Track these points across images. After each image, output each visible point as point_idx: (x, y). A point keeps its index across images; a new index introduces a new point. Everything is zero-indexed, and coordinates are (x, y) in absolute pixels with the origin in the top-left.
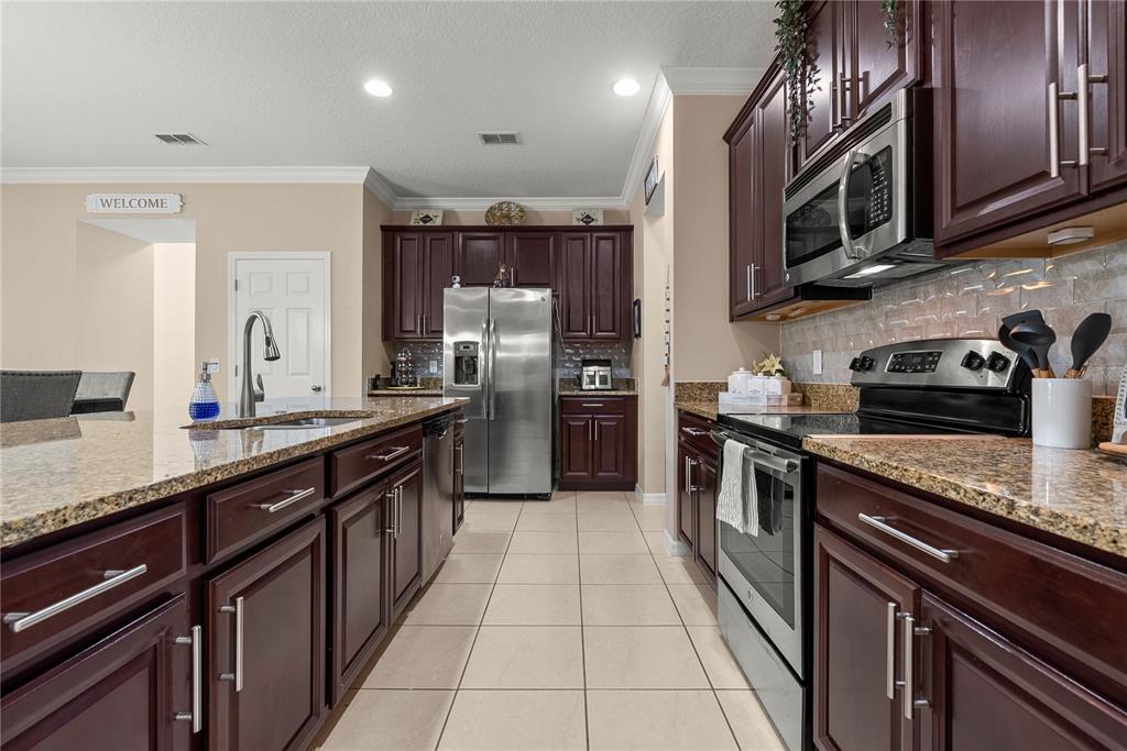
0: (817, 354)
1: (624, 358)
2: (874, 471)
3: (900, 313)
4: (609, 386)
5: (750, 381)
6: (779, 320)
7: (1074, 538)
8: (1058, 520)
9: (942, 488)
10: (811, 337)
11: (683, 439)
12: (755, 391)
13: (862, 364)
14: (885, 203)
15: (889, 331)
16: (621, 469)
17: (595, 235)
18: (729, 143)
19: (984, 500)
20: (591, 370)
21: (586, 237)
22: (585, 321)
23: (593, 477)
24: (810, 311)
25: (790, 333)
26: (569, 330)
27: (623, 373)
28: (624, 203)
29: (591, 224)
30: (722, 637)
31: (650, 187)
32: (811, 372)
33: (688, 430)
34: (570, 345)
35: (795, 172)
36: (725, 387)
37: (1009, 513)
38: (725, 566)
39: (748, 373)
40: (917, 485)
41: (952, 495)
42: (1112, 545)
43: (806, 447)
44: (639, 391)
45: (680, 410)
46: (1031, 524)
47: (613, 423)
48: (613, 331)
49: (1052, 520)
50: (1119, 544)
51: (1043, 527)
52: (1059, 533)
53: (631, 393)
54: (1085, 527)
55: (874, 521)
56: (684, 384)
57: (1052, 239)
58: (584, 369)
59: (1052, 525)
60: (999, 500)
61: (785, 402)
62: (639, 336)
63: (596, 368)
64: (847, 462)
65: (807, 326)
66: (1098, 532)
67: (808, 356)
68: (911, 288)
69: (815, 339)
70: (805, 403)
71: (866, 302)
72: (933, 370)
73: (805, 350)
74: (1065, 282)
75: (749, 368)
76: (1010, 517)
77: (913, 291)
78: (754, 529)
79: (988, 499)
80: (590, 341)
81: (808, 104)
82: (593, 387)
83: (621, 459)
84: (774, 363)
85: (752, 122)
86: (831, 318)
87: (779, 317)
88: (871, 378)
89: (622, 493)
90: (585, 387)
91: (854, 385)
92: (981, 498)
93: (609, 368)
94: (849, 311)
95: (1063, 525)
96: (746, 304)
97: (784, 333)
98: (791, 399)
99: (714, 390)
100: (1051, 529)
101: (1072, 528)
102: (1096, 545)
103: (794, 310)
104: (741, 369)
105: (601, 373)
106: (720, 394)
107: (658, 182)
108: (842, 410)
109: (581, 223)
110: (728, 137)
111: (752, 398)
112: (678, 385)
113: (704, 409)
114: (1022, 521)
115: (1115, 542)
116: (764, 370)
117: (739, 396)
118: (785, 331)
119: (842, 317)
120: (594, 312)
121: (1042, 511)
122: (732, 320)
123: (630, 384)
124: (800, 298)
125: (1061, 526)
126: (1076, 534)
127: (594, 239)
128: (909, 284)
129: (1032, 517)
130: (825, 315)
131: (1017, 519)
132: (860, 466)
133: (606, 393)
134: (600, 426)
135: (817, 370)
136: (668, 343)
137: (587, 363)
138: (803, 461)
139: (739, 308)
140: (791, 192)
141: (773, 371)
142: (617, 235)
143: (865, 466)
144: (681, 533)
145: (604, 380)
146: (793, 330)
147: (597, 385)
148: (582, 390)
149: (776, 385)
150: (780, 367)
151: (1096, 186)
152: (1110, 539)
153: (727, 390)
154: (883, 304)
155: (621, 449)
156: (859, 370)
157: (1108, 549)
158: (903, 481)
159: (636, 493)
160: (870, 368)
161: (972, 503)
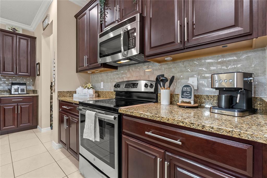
0: (102, 83)
1: (32, 83)
2: (150, 118)
3: (126, 73)
4: (25, 92)
5: (83, 91)
6: (91, 73)
7: (225, 134)
8: (220, 130)
9: (177, 123)
10: (100, 78)
11: (60, 110)
12: (85, 93)
13: (117, 86)
14: (134, 43)
15: (122, 78)
16: (31, 122)
17: (18, 36)
18: (77, 19)
19: (193, 125)
20: (16, 87)
21: (14, 36)
22: (13, 67)
23: (17, 127)
24: (101, 71)
25: (94, 77)
26: (4, 71)
27: (31, 88)
28: (32, 29)
29: (16, 32)
30: (81, 174)
31: (45, 25)
32: (100, 88)
33: (64, 107)
34: (5, 77)
35: (101, 31)
36: (75, 92)
37: (202, 129)
38: (82, 150)
39: (82, 88)
40: (167, 122)
41: (181, 124)
42: (239, 136)
43: (120, 111)
44: (39, 94)
45: (59, 100)
46: (211, 131)
47: (28, 106)
48: (27, 73)
49: (218, 130)
50: (241, 135)
51: (214, 132)
52: (220, 133)
53: (36, 95)
54: (230, 131)
55: (150, 133)
56: (61, 92)
57: (166, 59)
58: (13, 86)
59: (218, 131)
60: (199, 125)
61: (94, 96)
62: (39, 75)
63: (18, 86)
64: (138, 116)
65: (99, 75)
66: (234, 132)
67: (99, 84)
68: (128, 68)
69: (101, 79)
70: (99, 96)
71: (116, 70)
72: (137, 88)
73: (98, 82)
74: (162, 69)
75: (83, 87)
76: (203, 130)
77: (129, 68)
78: (98, 139)
79: (195, 125)
80: (16, 76)
81: (106, 12)
82: (17, 93)
83: (31, 118)
84: (90, 85)
85: (85, 14)
86: (106, 74)
87: (91, 72)
88: (118, 89)
89: (32, 130)
90: (12, 93)
91: (114, 91)
92: (192, 125)
93: (25, 86)
94: (112, 72)
95: (222, 131)
96: (83, 67)
97: (91, 77)
98: (96, 95)
99: (71, 93)
100: (218, 132)
101: (225, 132)
102: (233, 136)
103: (96, 71)
104: (80, 87)
105: (21, 88)
106: (74, 94)
107: (50, 23)
108: (110, 98)
109: (11, 30)
110: (76, 16)
111: (85, 96)
112: (59, 92)
113: (68, 99)
114: (207, 131)
115: (239, 135)
116: (87, 87)
117: (80, 95)
118: (92, 76)
119: (109, 74)
120: (18, 65)
121: (214, 128)
122: (77, 72)
123: (34, 91)
124: (102, 67)
125: (221, 131)
126: (227, 133)
127: (18, 38)
128: (128, 66)
129: (211, 129)
130: (104, 73)
131: (205, 130)
132: (144, 117)
133: (24, 95)
134: (21, 108)
135: (102, 87)
136: (54, 78)
137: (13, 84)
138: (119, 116)
139: (80, 69)
140: (101, 36)
141: (90, 88)
142: (29, 39)
143: (146, 117)
144: (60, 141)
145: (23, 90)
146: (94, 76)
147: (20, 92)
148: (11, 94)
149: (91, 91)
150: (92, 87)
151: (186, 47)
152: (238, 134)
153: (76, 93)
154: (121, 71)
155: (31, 115)
156: (116, 87)
157: (237, 137)
158: (162, 121)
159: (38, 129)
160: (119, 87)
161: (189, 126)
